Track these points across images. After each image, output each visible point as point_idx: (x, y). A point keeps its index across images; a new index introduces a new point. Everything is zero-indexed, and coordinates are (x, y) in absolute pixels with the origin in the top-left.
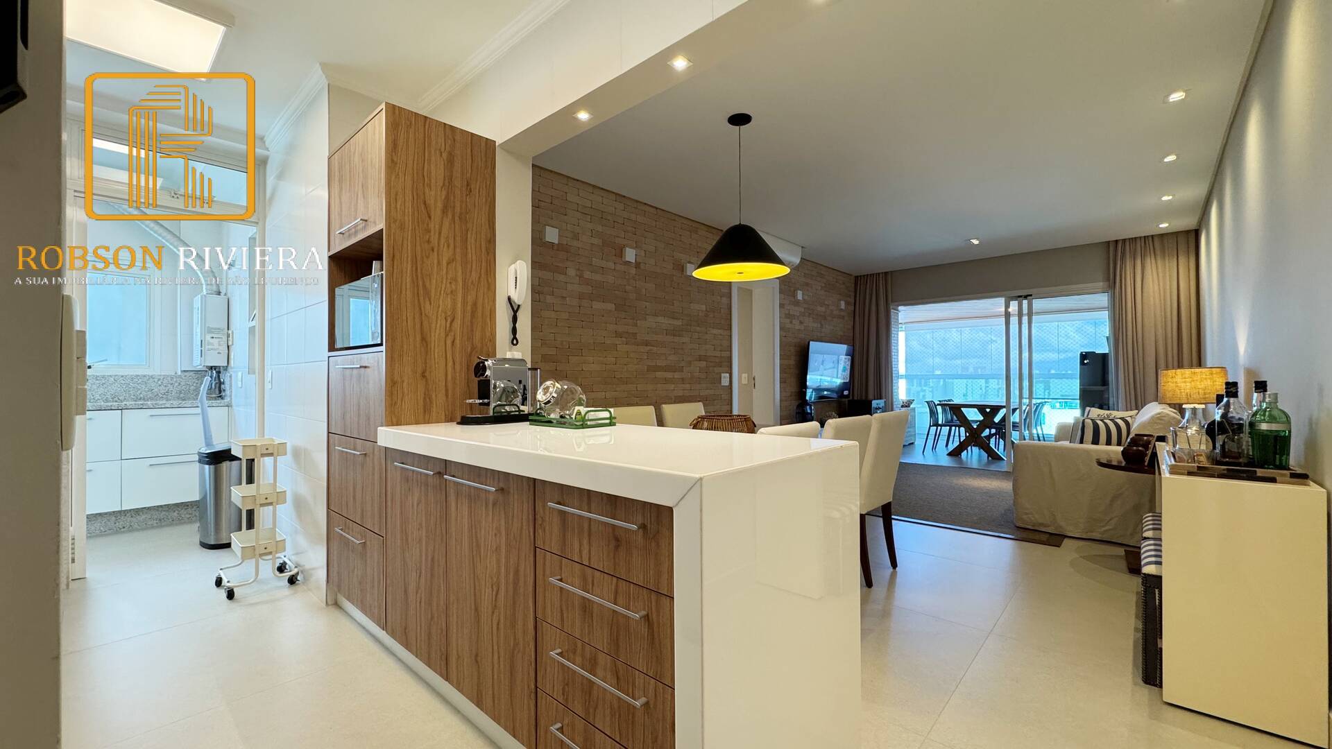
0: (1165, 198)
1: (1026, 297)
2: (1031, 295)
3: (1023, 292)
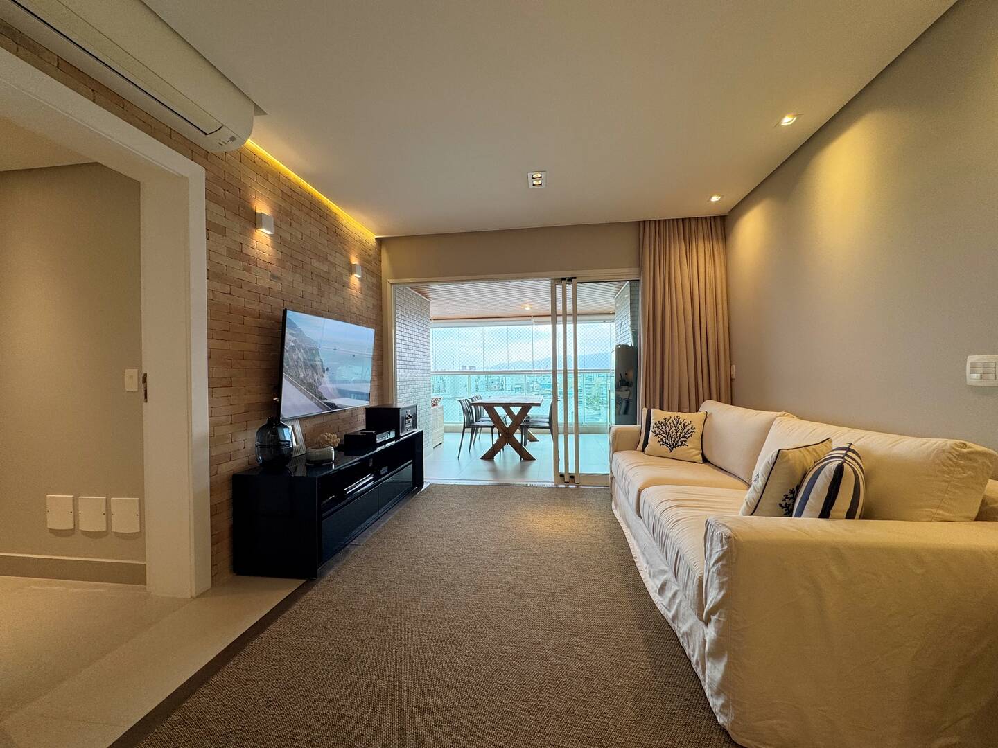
0: (788, 120)
1: (570, 280)
2: (575, 278)
3: (568, 274)
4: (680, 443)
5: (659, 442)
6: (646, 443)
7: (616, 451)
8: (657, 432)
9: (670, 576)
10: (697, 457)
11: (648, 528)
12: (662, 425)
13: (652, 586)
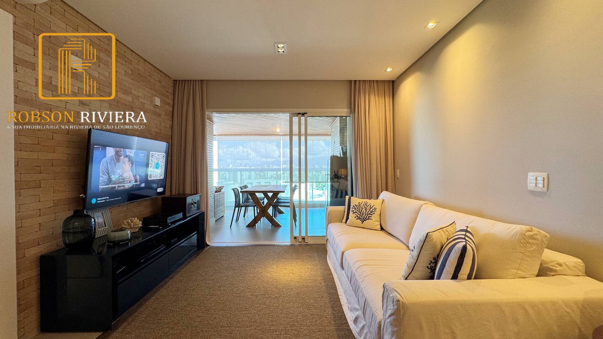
0: (431, 25)
1: (303, 114)
2: (306, 113)
3: (302, 111)
4: (368, 218)
5: (356, 217)
6: (347, 218)
7: (330, 223)
8: (354, 211)
9: (360, 313)
10: (378, 226)
11: (348, 278)
12: (358, 207)
13: (350, 316)
